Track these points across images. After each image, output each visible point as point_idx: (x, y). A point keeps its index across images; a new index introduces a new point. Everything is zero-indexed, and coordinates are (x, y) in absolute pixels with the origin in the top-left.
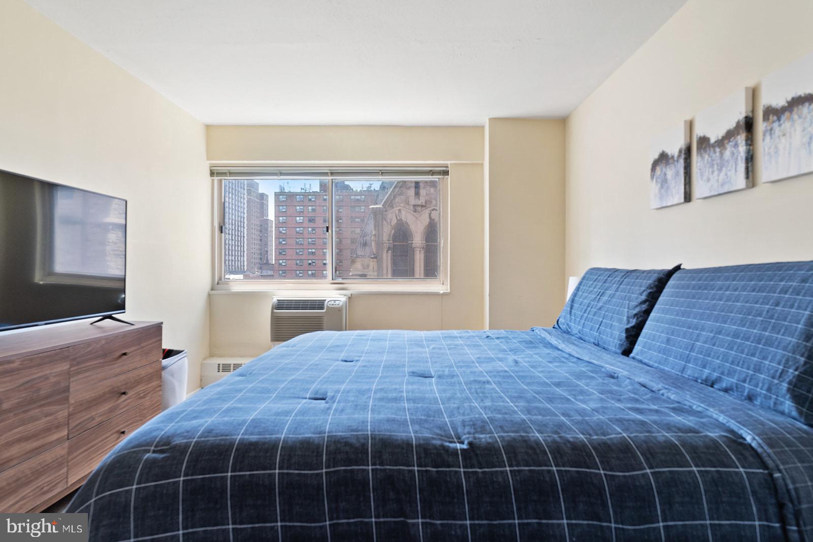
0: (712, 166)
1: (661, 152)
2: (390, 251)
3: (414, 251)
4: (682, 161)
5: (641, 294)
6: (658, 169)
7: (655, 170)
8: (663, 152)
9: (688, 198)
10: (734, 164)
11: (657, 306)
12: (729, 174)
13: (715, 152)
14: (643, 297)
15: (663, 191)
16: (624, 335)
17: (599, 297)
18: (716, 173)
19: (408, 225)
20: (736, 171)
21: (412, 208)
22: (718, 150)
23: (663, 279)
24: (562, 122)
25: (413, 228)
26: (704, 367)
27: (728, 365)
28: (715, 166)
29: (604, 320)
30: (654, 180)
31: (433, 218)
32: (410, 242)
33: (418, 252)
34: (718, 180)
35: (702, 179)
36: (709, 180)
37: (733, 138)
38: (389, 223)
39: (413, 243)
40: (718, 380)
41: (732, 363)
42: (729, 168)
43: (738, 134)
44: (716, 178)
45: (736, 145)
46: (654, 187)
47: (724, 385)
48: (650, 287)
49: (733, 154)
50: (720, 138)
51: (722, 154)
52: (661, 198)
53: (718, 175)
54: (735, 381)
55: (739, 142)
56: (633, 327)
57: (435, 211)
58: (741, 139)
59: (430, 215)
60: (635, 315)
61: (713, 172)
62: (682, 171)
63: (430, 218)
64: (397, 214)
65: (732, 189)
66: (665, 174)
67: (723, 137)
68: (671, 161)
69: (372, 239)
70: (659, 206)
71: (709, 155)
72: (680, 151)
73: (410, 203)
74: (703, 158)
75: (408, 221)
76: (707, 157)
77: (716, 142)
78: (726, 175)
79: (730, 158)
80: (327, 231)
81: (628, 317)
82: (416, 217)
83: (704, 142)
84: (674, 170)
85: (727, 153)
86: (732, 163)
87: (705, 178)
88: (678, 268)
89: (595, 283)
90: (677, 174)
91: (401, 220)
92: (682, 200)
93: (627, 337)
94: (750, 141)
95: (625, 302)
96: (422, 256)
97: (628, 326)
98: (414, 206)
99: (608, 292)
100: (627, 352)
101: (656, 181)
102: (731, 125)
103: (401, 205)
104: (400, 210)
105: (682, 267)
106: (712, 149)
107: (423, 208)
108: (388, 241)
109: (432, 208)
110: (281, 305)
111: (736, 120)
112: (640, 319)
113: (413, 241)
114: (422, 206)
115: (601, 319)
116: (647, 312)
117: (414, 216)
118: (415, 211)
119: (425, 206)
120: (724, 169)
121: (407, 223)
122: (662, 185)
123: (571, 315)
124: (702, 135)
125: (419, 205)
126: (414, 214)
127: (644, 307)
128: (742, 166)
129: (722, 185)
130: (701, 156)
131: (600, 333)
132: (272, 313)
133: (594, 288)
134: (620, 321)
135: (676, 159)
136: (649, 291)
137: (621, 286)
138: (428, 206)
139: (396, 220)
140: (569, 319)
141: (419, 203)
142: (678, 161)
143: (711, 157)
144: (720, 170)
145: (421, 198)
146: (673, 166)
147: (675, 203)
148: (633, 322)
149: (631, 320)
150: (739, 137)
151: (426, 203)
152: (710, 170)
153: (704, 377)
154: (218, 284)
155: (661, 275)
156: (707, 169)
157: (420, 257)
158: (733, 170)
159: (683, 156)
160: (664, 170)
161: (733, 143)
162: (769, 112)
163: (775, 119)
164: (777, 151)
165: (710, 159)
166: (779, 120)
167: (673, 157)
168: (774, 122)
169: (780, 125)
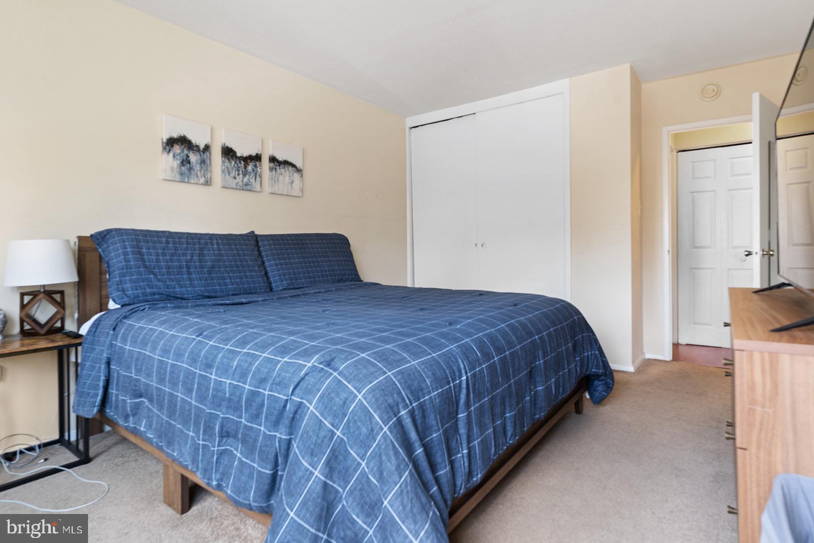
0: (238, 170)
1: (182, 135)
4: (208, 154)
6: (178, 148)
7: (172, 146)
8: (185, 137)
10: (254, 176)
12: (251, 180)
13: (240, 163)
15: (183, 168)
18: (241, 176)
20: (255, 180)
22: (242, 162)
28: (241, 172)
34: (243, 181)
35: (229, 175)
36: (235, 178)
37: (253, 161)
42: (251, 177)
43: (257, 161)
44: (241, 179)
45: (255, 166)
46: (170, 160)
49: (254, 170)
50: (244, 156)
51: (245, 167)
52: (182, 174)
53: (243, 178)
55: (258, 165)
61: (238, 175)
62: (208, 161)
65: (251, 190)
66: (188, 156)
67: (246, 157)
68: (196, 149)
71: (235, 162)
72: (205, 146)
74: (230, 162)
76: (233, 163)
77: (241, 157)
78: (249, 180)
79: (252, 172)
83: (228, 152)
84: (199, 157)
85: (250, 168)
90: (203, 162)
92: (208, 183)
101: (174, 156)
106: (238, 160)
111: (256, 152)
120: (247, 176)
122: (182, 163)
124: (230, 146)
129: (246, 185)
130: (229, 159)
135: (201, 149)
142: (204, 152)
144: (244, 175)
146: (197, 153)
147: (200, 183)
150: (258, 163)
152: (237, 172)
156: (234, 171)
158: (254, 180)
160: (186, 152)
161: (254, 164)
162: (273, 159)
163: (277, 164)
164: (278, 181)
165: (236, 165)
166: (279, 166)
167: (197, 146)
168: (277, 165)
169: (280, 169)
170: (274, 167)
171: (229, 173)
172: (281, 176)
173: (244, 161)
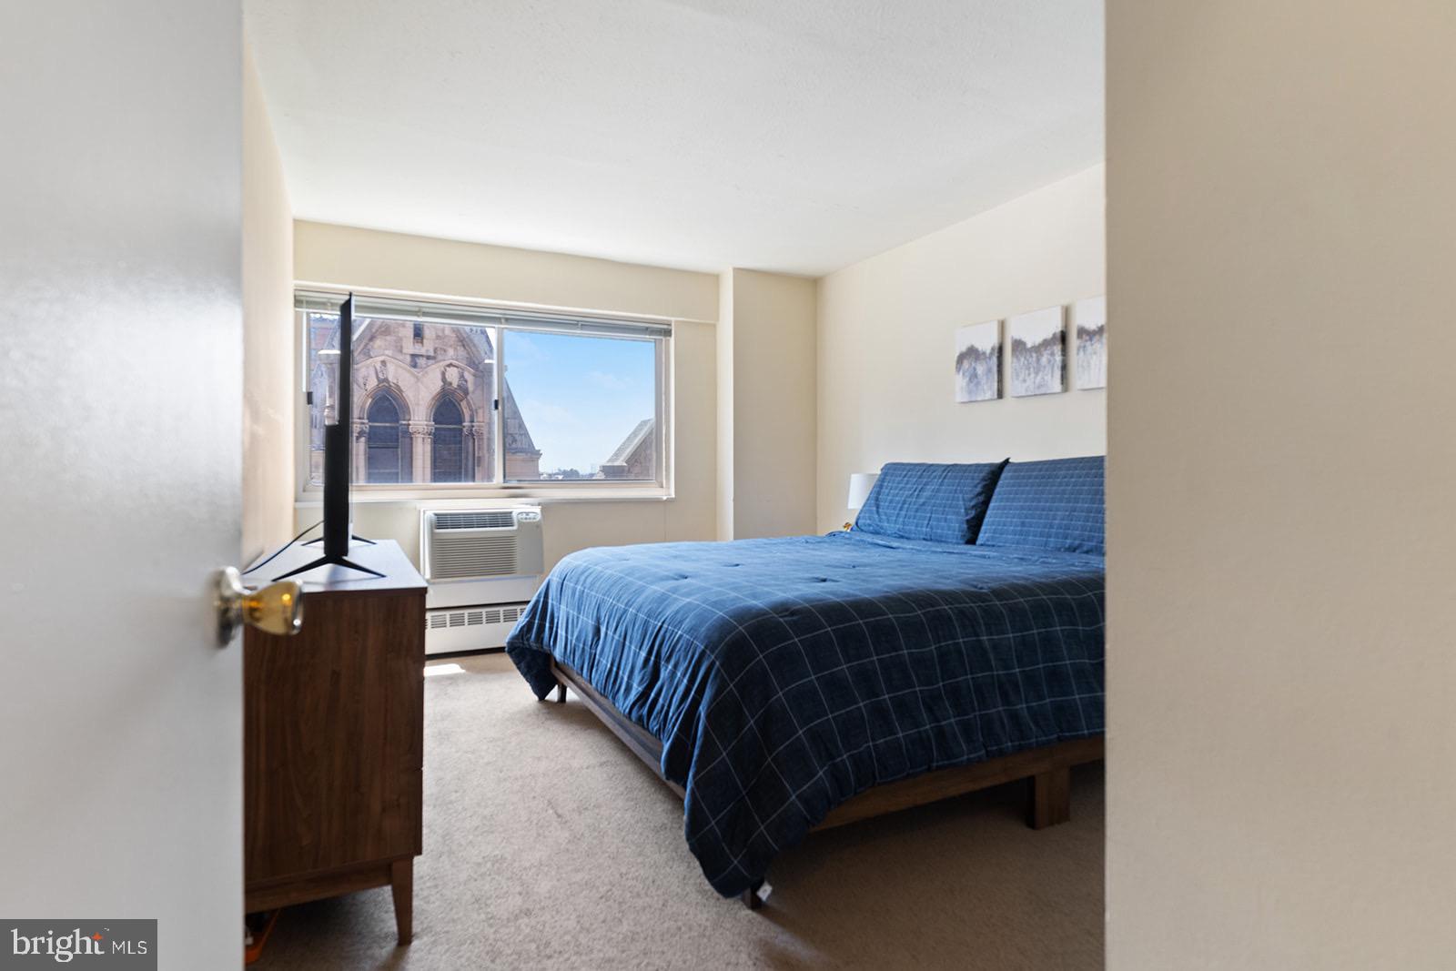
0: (1028, 368)
1: (969, 345)
2: (363, 439)
3: (411, 439)
4: (995, 359)
5: (976, 486)
6: (966, 364)
7: (962, 363)
8: (972, 346)
9: (1000, 395)
10: (1050, 370)
11: (994, 497)
12: (1046, 378)
13: (1031, 356)
14: (979, 489)
15: (972, 385)
16: (965, 526)
17: (916, 493)
18: (1032, 375)
19: (401, 391)
20: (1052, 376)
21: (408, 359)
22: (1034, 355)
23: (996, 472)
24: (812, 285)
25: (409, 395)
26: (1066, 538)
27: (1087, 533)
28: (1032, 369)
29: (933, 516)
30: (961, 373)
31: (449, 380)
32: (404, 422)
33: (420, 440)
34: (1034, 382)
35: (1015, 379)
36: (1024, 381)
37: (1049, 348)
38: (362, 386)
39: (409, 425)
40: (1080, 546)
41: (1091, 531)
42: (1045, 373)
43: (1055, 344)
44: (1032, 379)
45: (1052, 354)
46: (960, 381)
47: (1085, 549)
48: (984, 479)
49: (1049, 361)
50: (1037, 344)
51: (1038, 360)
52: (970, 392)
53: (1035, 378)
54: (1094, 544)
55: (1056, 351)
56: (973, 518)
57: (452, 368)
58: (1057, 349)
59: (443, 374)
60: (973, 507)
61: (1029, 374)
62: (995, 369)
63: (444, 379)
64: (378, 368)
65: (1049, 392)
66: (975, 369)
67: (1040, 345)
68: (982, 357)
69: (325, 414)
70: (965, 400)
71: (1025, 358)
72: (993, 349)
73: (405, 351)
74: (1019, 360)
75: (400, 384)
76: (1022, 359)
77: (1033, 347)
78: (1043, 378)
79: (1046, 364)
80: (496, 407)
81: (966, 509)
82: (417, 377)
83: (1018, 345)
84: (984, 366)
85: (1044, 360)
86: (1048, 369)
87: (1021, 378)
88: (1007, 462)
89: (906, 479)
90: (989, 370)
91: (386, 380)
92: (996, 396)
93: (968, 528)
94: (1064, 352)
95: (956, 495)
96: (428, 448)
97: (968, 517)
98: (414, 356)
99: (928, 487)
100: (972, 541)
101: (963, 374)
102: (1049, 335)
103: (387, 352)
104: (384, 363)
105: (1010, 461)
106: (1028, 353)
107: (431, 362)
108: (360, 418)
109: (448, 362)
110: (442, 521)
111: (1053, 332)
112: (979, 510)
113: (410, 420)
114: (428, 358)
115: (929, 515)
116: (986, 503)
117: (413, 374)
118: (415, 366)
119: (434, 358)
120: (1041, 374)
121: (398, 386)
122: (970, 379)
123: (879, 515)
124: (1016, 338)
125: (422, 356)
126: (413, 370)
127: (981, 498)
128: (1058, 373)
129: (1039, 387)
130: (1017, 357)
131: (932, 528)
132: (432, 534)
133: (907, 484)
134: (958, 514)
135: (988, 355)
136: (984, 483)
137: (946, 481)
138: (440, 357)
139: (376, 380)
140: (877, 520)
141: (423, 351)
142: (990, 358)
143: (1028, 360)
144: (1037, 373)
145: (425, 341)
146: (984, 362)
147: (986, 398)
148: (973, 513)
149: (969, 512)
150: (1055, 347)
151: (435, 352)
152: (1027, 372)
153: (1067, 546)
154: (304, 491)
155: (993, 469)
156: (1021, 371)
157: (424, 450)
158: (1050, 375)
159: (996, 354)
160: (973, 365)
161: (1049, 352)
162: (1082, 332)
163: (1088, 338)
164: (1089, 366)
165: (1026, 362)
166: (1091, 340)
167: (984, 353)
168: (1086, 341)
169: (1092, 345)
170: (1082, 345)
171: (1018, 375)
172: (1094, 357)
173: (1036, 352)
